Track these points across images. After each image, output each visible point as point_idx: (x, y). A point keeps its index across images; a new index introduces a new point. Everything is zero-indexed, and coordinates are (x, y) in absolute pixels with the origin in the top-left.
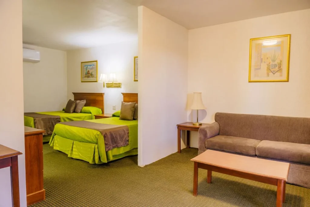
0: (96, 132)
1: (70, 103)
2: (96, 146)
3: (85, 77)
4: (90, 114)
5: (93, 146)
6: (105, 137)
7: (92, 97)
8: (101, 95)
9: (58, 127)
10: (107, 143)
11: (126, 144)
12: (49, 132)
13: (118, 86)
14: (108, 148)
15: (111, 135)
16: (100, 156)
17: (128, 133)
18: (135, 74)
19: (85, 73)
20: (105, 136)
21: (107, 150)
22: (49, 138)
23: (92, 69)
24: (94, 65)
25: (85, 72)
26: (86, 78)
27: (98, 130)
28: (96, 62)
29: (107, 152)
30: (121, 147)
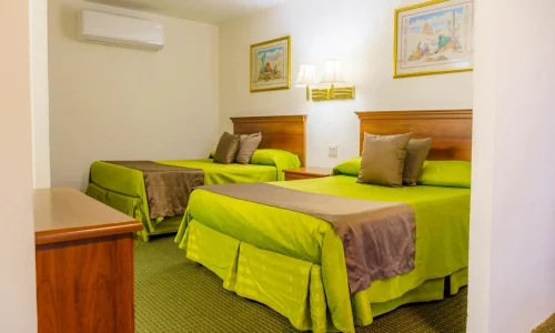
0: (314, 225)
1: (225, 142)
2: (316, 271)
3: (260, 79)
4: (273, 168)
5: (304, 268)
6: (346, 242)
7: (276, 127)
8: (299, 120)
9: (200, 198)
10: (353, 263)
11: (407, 266)
12: (179, 210)
13: (346, 94)
14: (357, 280)
15: (366, 235)
16: (331, 309)
17: (414, 230)
18: (399, 58)
19: (259, 70)
20: (348, 238)
21: (353, 290)
22: (175, 223)
23: (275, 58)
24: (280, 48)
25: (260, 66)
26: (263, 82)
27: (321, 217)
28: (286, 41)
29: (353, 296)
30: (393, 276)
